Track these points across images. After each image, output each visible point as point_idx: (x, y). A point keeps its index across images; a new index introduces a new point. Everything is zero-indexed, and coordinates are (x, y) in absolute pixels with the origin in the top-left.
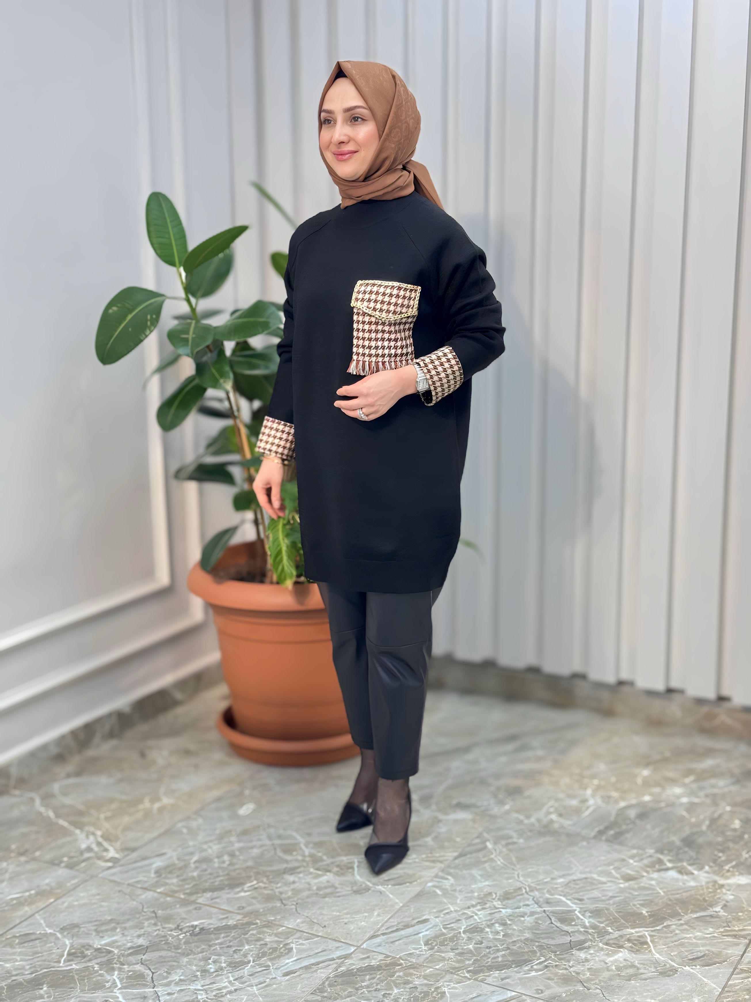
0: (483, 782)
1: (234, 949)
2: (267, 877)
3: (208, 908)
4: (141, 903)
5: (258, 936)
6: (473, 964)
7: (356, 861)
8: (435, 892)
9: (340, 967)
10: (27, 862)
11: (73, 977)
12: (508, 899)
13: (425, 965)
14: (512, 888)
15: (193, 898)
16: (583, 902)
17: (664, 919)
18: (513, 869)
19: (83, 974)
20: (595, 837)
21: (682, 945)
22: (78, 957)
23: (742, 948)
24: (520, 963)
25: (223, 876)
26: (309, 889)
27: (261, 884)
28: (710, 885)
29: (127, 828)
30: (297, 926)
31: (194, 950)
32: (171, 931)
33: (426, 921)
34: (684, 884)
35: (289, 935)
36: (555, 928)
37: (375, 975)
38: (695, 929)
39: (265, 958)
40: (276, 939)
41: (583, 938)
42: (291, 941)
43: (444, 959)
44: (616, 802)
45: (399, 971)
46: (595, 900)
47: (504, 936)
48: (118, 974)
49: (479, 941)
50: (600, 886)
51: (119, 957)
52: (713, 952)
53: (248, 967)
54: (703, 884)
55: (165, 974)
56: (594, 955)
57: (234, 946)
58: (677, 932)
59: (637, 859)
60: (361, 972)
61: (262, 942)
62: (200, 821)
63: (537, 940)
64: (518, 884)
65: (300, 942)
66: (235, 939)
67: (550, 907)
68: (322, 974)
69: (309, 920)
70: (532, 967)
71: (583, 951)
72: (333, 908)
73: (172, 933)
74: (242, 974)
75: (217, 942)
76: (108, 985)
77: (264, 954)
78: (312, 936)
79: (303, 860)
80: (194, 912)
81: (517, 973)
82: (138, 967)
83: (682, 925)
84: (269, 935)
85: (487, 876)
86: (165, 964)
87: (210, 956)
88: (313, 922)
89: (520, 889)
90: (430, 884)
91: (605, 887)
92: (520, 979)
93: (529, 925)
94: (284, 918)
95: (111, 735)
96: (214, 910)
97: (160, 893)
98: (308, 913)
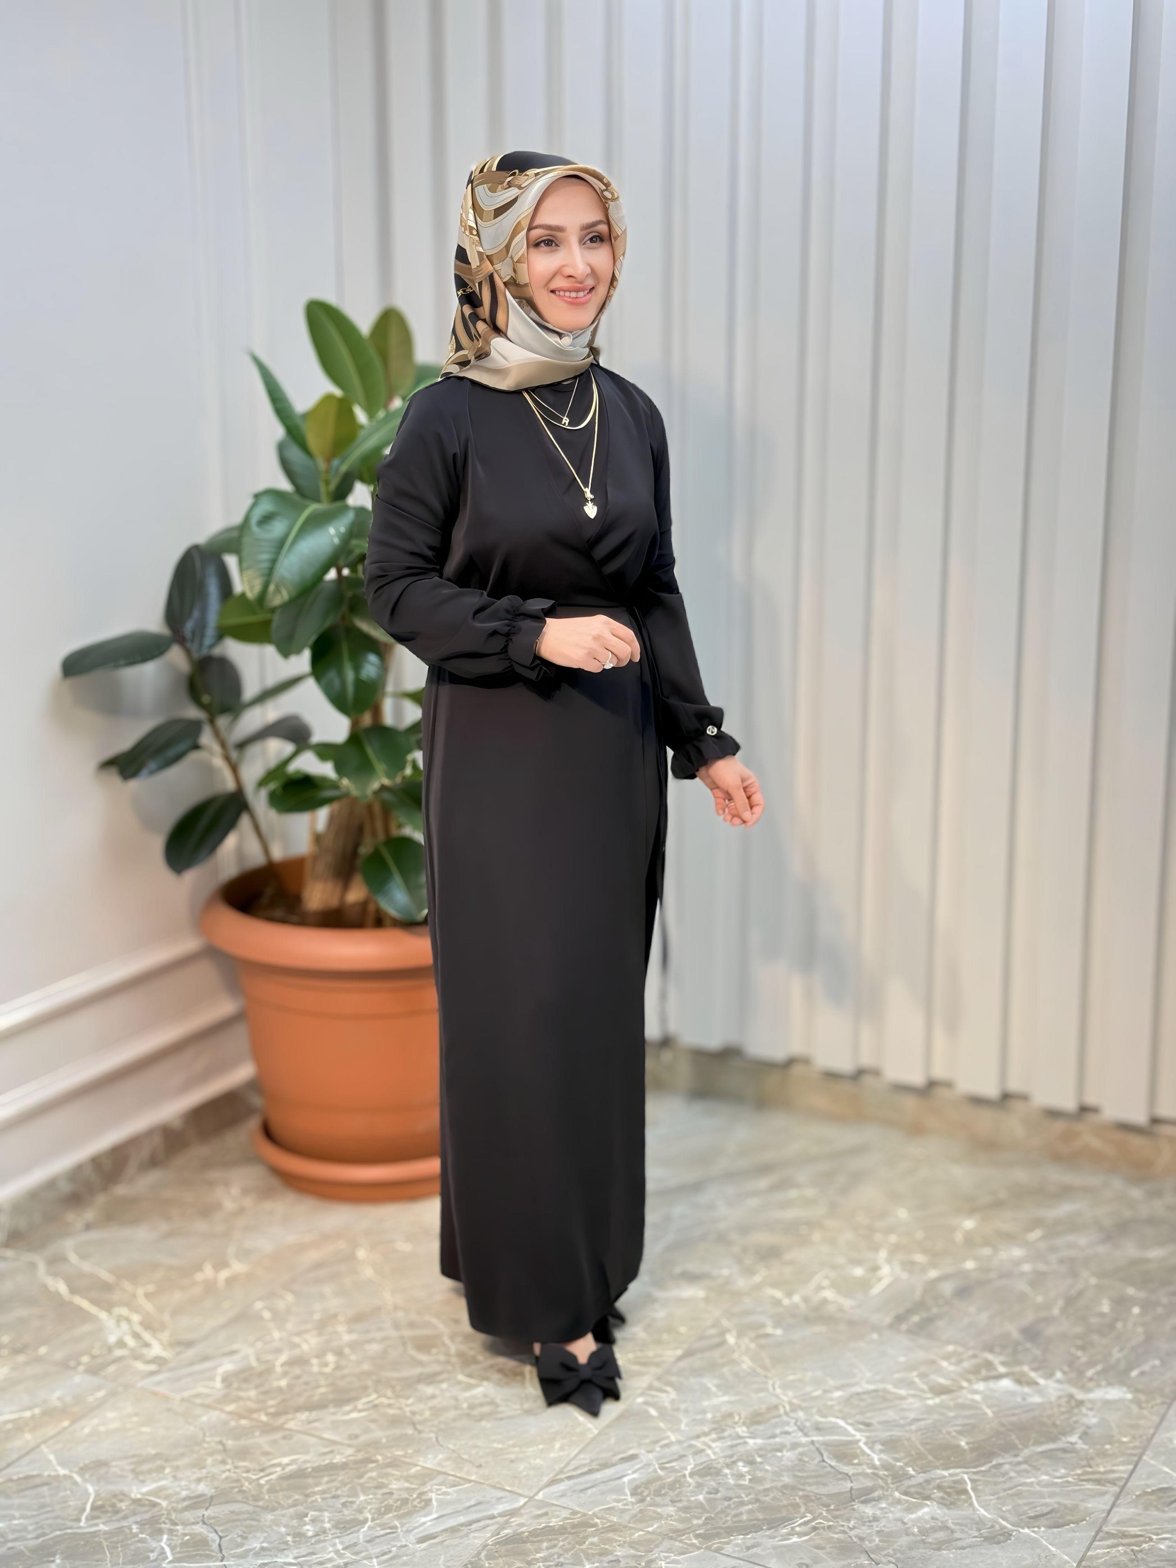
0: (722, 1239)
1: (343, 1500)
2: (393, 1388)
3: (303, 1437)
4: (202, 1429)
5: (380, 1480)
6: (706, 1523)
8: (647, 1412)
9: (504, 1528)
10: (26, 1364)
11: (100, 1543)
12: (758, 1423)
13: (630, 1525)
14: (764, 1407)
15: (281, 1420)
16: (872, 1428)
17: (991, 1455)
18: (766, 1377)
19: (115, 1539)
20: (891, 1326)
21: (1019, 1494)
22: (106, 1512)
23: (1108, 1499)
24: (774, 1524)
25: (326, 1386)
26: (456, 1408)
27: (384, 1400)
28: (1063, 1401)
29: (177, 1312)
30: (439, 1464)
31: (282, 1502)
32: (248, 1471)
33: (633, 1457)
34: (1024, 1399)
35: (427, 1480)
36: (829, 1469)
37: (556, 1542)
38: (1039, 1469)
39: (391, 1515)
40: (407, 1485)
41: (869, 1483)
42: (429, 1488)
43: (659, 1517)
44: (924, 1269)
45: (593, 1535)
46: (887, 1424)
47: (750, 1480)
48: (168, 1539)
49: (713, 1489)
50: (897, 1402)
51: (169, 1514)
52: (1065, 1507)
53: (365, 1529)
54: (1053, 1399)
55: (239, 1540)
56: (885, 1510)
57: (344, 1496)
58: (1012, 1474)
59: (953, 1360)
60: (536, 1537)
61: (385, 1490)
62: (290, 1297)
63: (801, 1487)
64: (774, 1401)
65: (443, 1491)
66: (345, 1485)
67: (821, 1436)
68: (477, 1539)
69: (457, 1455)
70: (793, 1529)
71: (869, 1505)
72: (493, 1437)
73: (250, 1475)
74: (355, 1540)
75: (317, 1489)
76: (153, 1556)
77: (389, 1509)
78: (460, 1481)
79: (448, 1362)
80: (282, 1442)
81: (770, 1538)
82: (199, 1529)
83: (1019, 1463)
84: (395, 1480)
85: (725, 1387)
86: (238, 1523)
87: (307, 1511)
88: (463, 1459)
89: (776, 1407)
90: (640, 1400)
91: (905, 1404)
92: (775, 1548)
93: (789, 1463)
94: (418, 1452)
95: (153, 1162)
96: (313, 1440)
97: (230, 1413)
98: (455, 1445)
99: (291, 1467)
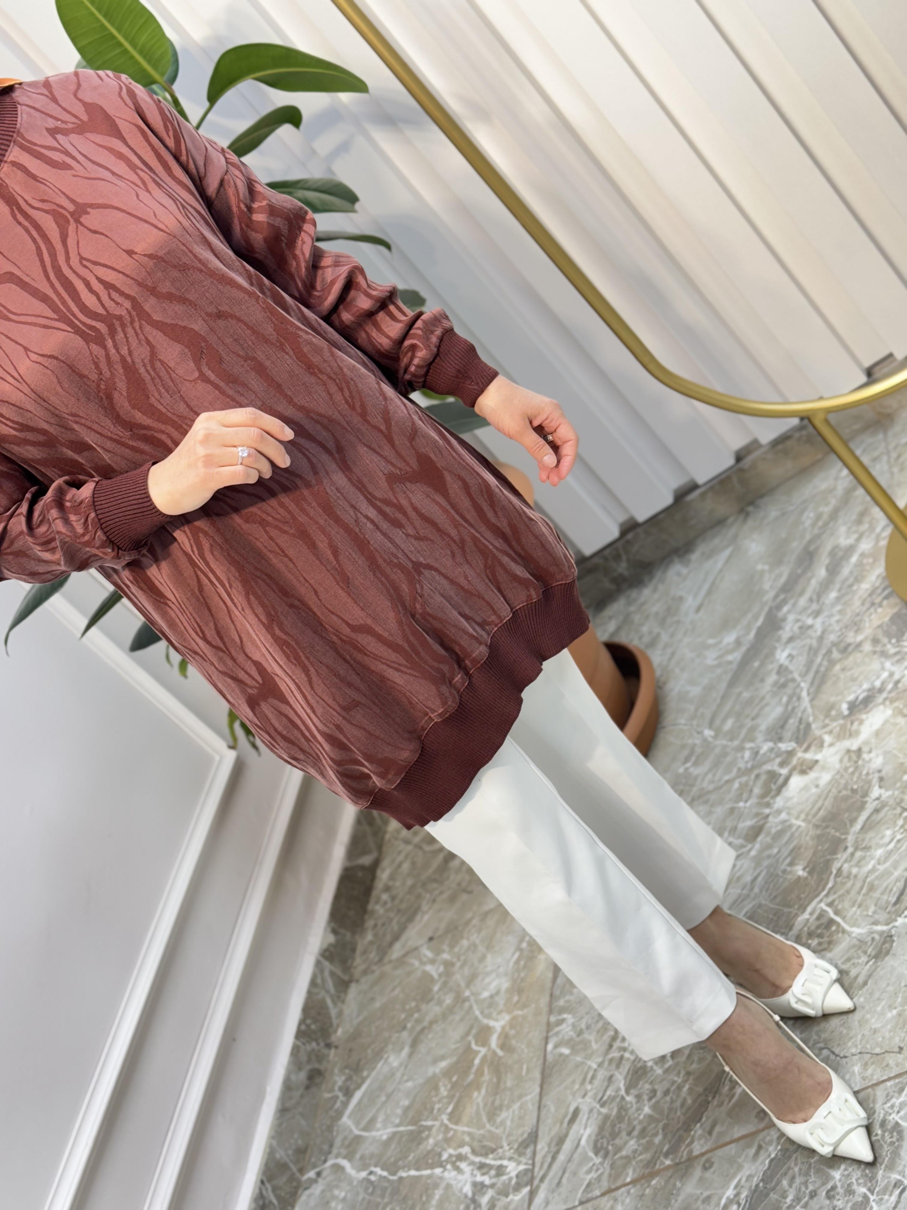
1: (824, 1193)
3: (719, 1152)
7: (823, 905)
15: (684, 1153)
25: (685, 1082)
29: (492, 1112)
30: (864, 1079)
39: (881, 1172)
42: (882, 1112)
57: (819, 1188)
65: (897, 1104)
69: (869, 1056)
72: (879, 1009)
75: (789, 1200)
78: (900, 1079)
80: (708, 1174)
88: (877, 1054)
97: (633, 1182)
98: (856, 1046)
99: (743, 1196)
